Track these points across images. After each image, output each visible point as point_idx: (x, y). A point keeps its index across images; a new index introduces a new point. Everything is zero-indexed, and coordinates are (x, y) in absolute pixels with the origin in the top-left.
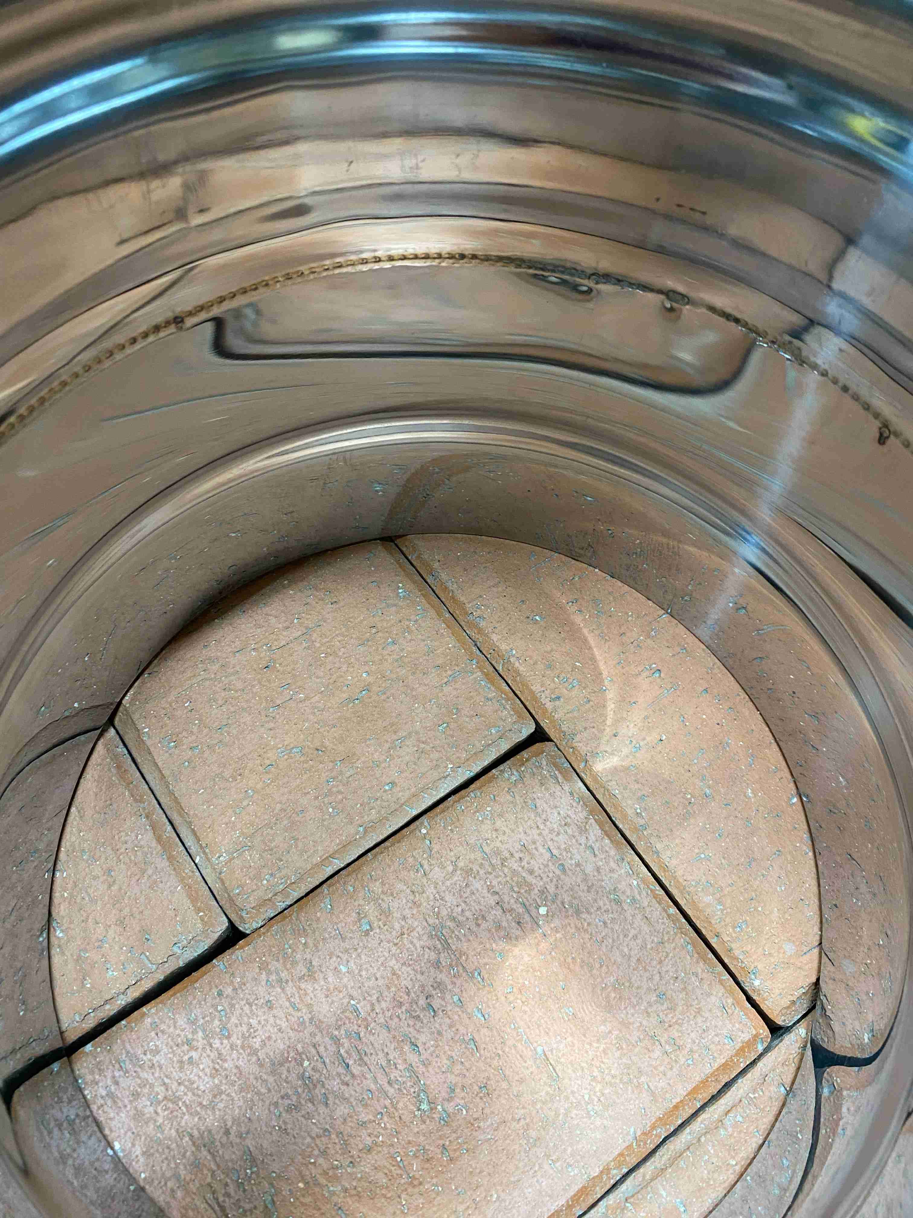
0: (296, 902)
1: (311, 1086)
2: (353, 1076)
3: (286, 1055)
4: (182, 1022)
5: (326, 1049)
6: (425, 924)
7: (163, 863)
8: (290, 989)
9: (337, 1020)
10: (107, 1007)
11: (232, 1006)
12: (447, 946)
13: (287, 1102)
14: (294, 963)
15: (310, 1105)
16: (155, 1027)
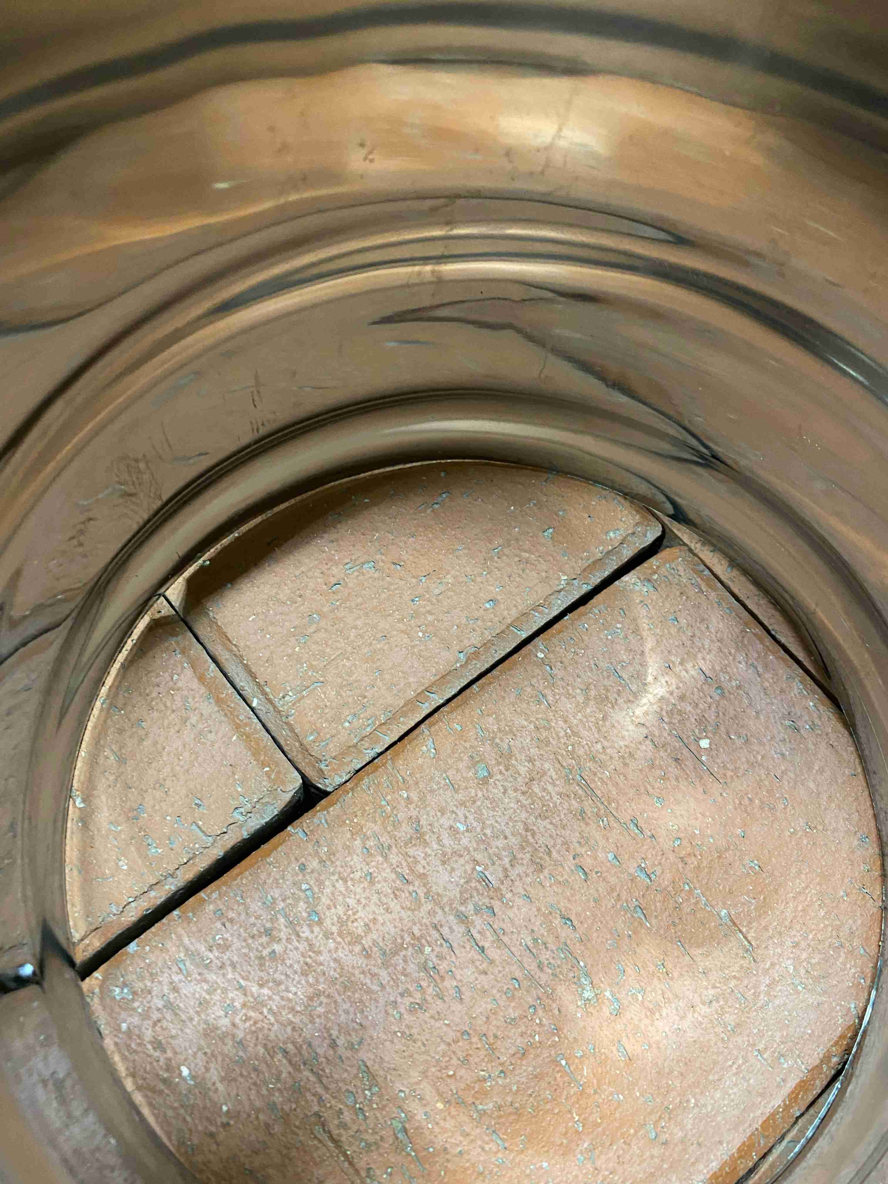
0: (387, 749)
1: (437, 977)
2: (492, 962)
3: (399, 941)
4: (255, 906)
5: (452, 930)
6: (557, 766)
7: (208, 708)
8: (394, 858)
9: (461, 893)
10: (153, 894)
11: (321, 884)
12: (590, 792)
13: (407, 1001)
14: (396, 825)
15: (439, 1002)
16: (220, 915)
